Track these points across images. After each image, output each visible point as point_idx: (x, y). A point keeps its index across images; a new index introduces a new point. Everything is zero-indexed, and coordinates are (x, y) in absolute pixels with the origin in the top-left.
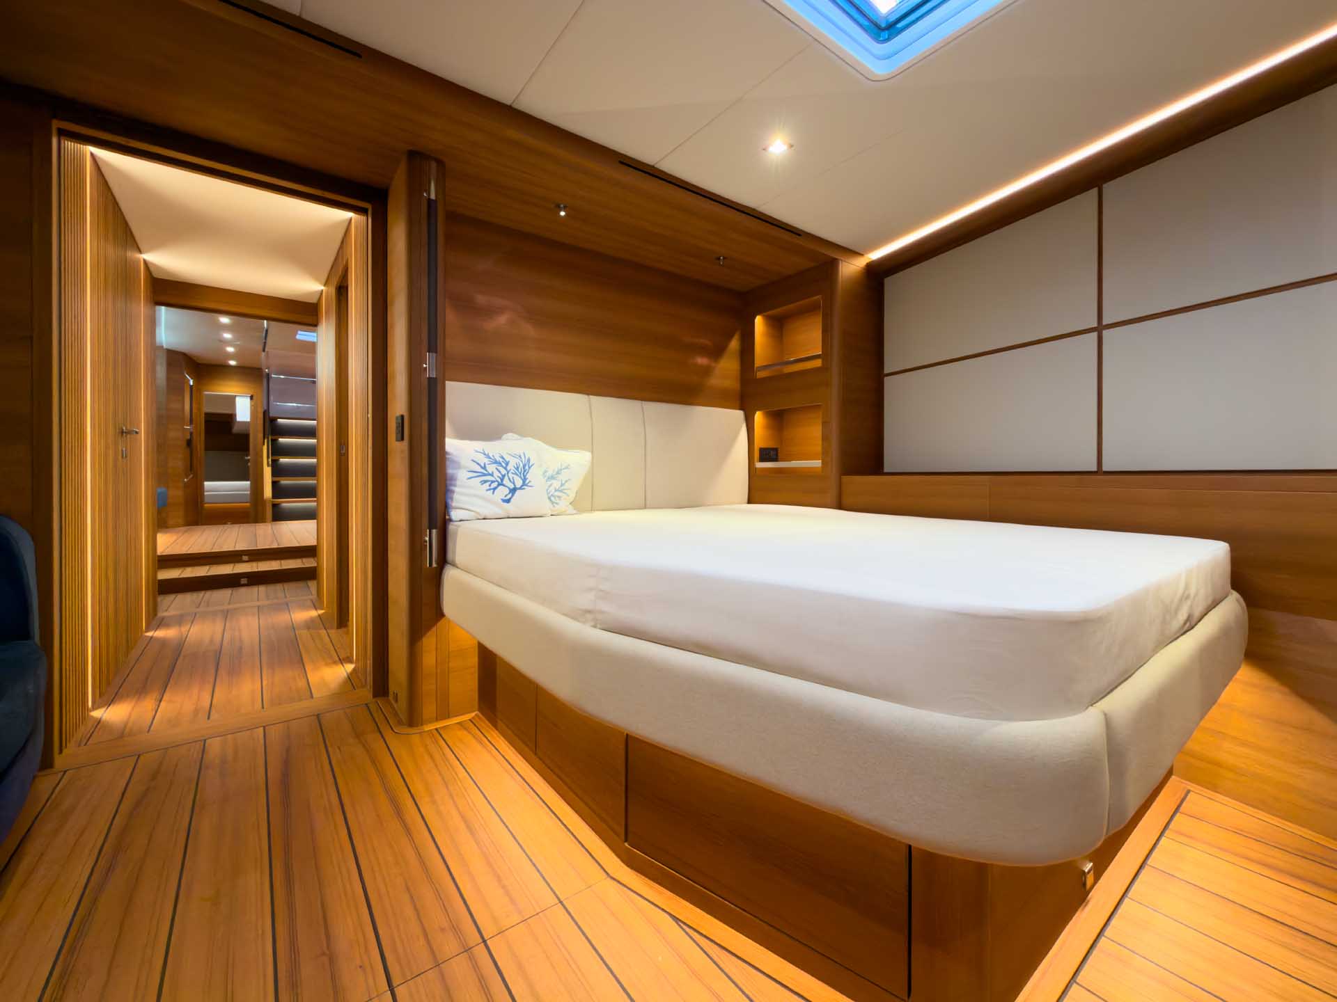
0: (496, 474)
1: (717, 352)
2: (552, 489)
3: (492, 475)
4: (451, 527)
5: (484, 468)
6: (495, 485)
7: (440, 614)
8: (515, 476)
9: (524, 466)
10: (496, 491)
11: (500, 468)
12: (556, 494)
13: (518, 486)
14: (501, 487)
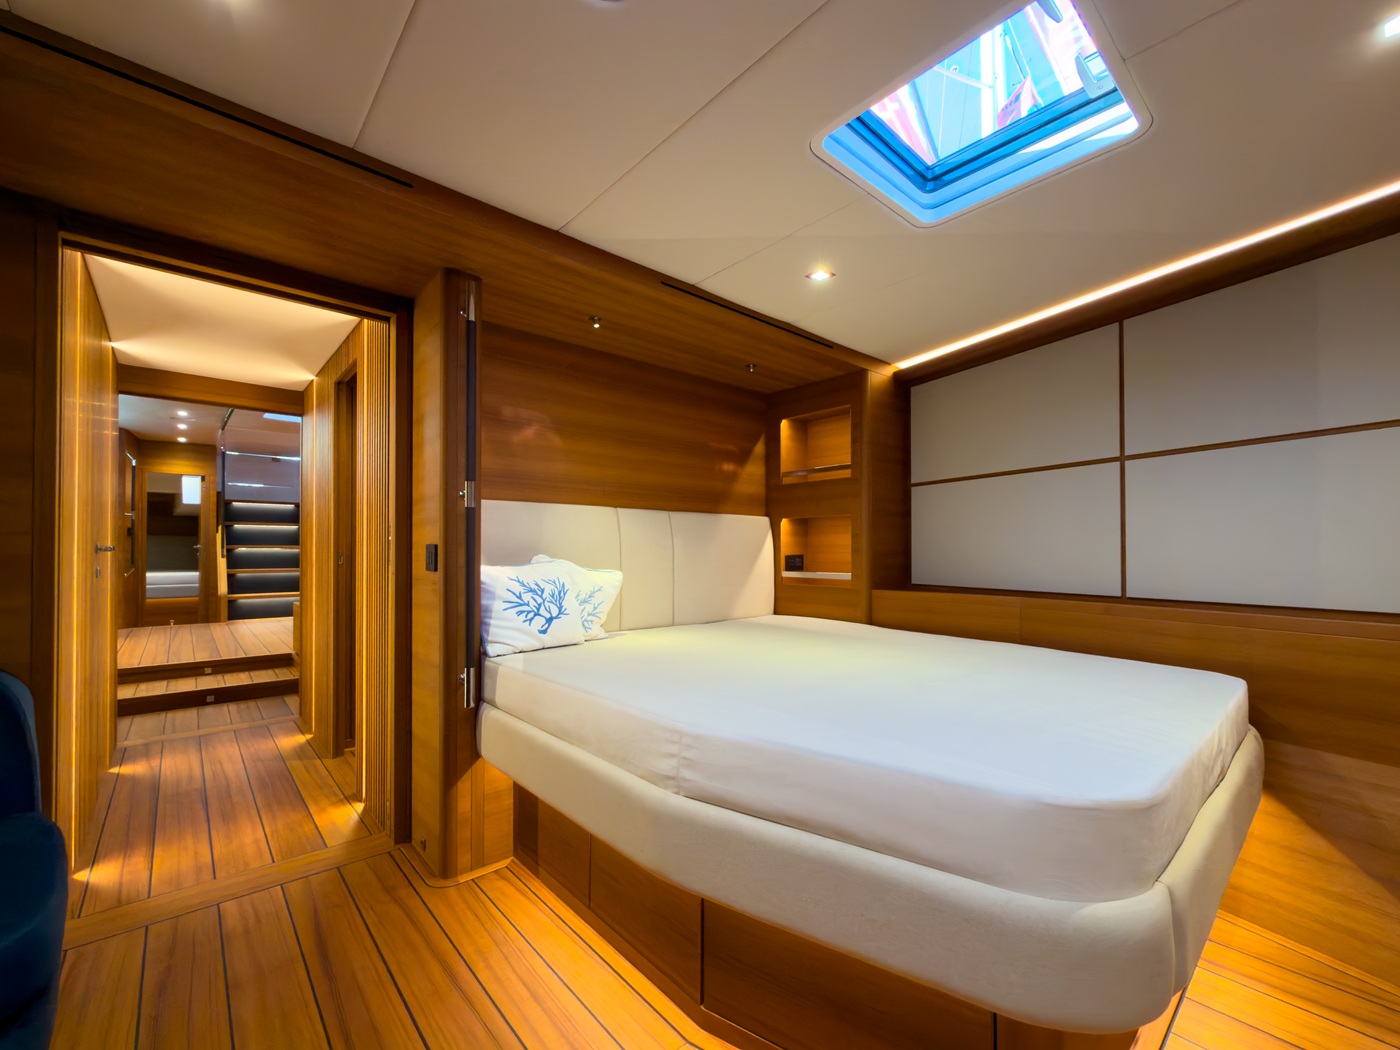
0: (532, 603)
1: (742, 457)
2: (585, 613)
3: (528, 605)
4: (488, 663)
5: (520, 597)
6: (531, 615)
7: (476, 754)
8: (551, 605)
9: (560, 593)
10: (533, 621)
11: (536, 597)
12: (590, 618)
13: (554, 615)
14: (537, 617)
